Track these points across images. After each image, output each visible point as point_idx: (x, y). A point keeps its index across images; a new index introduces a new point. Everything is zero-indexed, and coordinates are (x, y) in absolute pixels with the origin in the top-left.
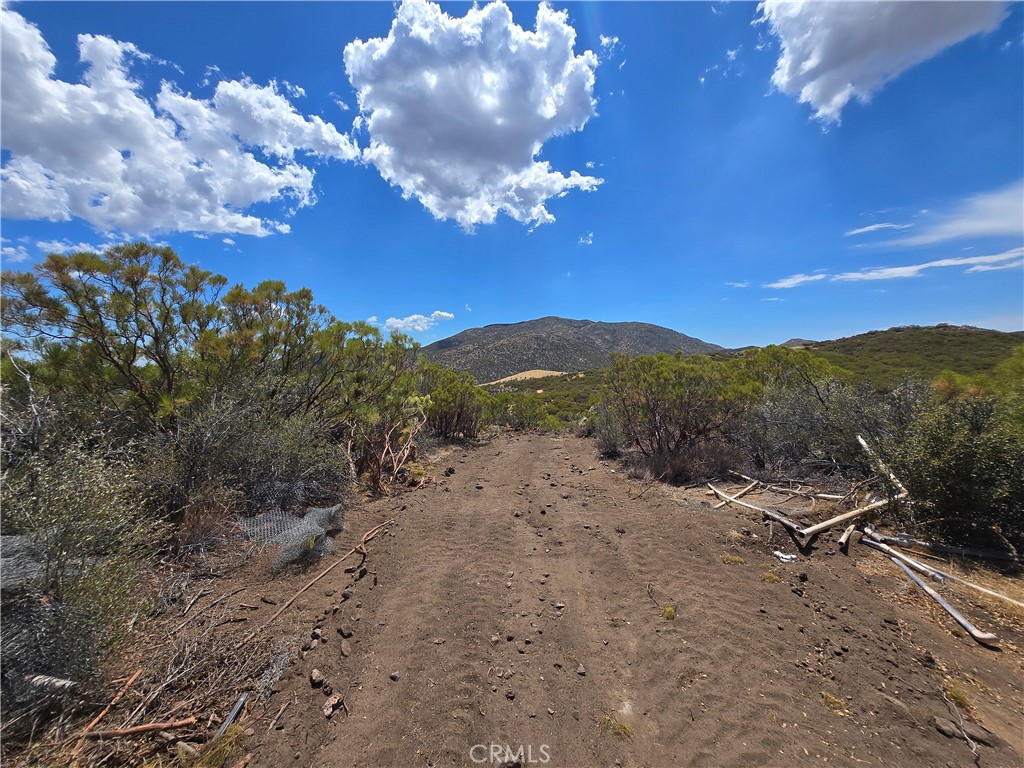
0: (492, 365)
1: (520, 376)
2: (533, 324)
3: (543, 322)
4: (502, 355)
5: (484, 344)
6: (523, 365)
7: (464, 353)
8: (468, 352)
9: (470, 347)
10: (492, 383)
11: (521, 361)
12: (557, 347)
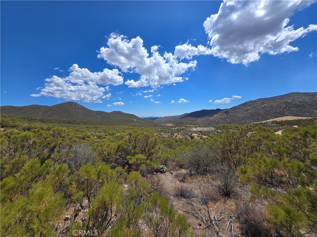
0: (260, 114)
1: (279, 119)
2: (282, 97)
3: (288, 95)
4: (265, 110)
5: (256, 107)
6: (277, 114)
7: (246, 110)
8: (248, 110)
9: (249, 108)
10: (262, 122)
11: (275, 113)
12: (298, 106)
